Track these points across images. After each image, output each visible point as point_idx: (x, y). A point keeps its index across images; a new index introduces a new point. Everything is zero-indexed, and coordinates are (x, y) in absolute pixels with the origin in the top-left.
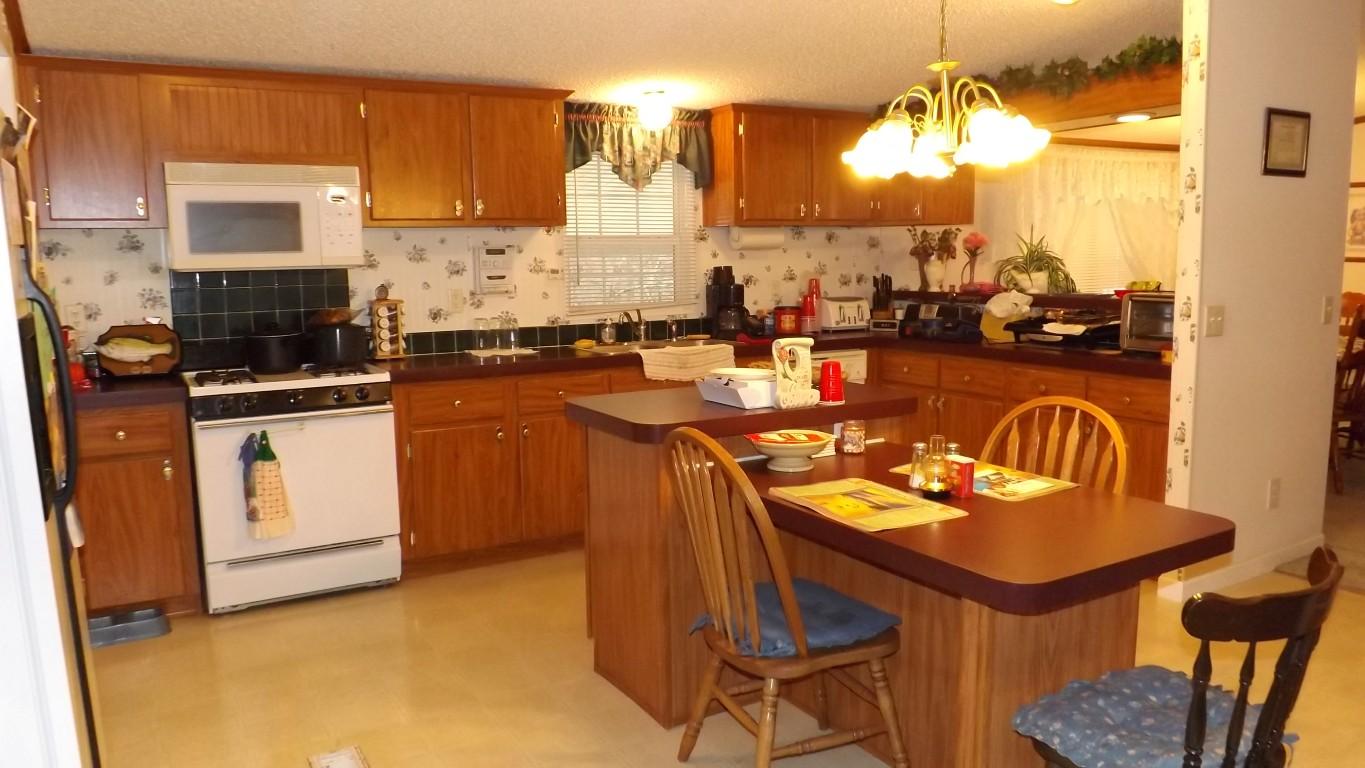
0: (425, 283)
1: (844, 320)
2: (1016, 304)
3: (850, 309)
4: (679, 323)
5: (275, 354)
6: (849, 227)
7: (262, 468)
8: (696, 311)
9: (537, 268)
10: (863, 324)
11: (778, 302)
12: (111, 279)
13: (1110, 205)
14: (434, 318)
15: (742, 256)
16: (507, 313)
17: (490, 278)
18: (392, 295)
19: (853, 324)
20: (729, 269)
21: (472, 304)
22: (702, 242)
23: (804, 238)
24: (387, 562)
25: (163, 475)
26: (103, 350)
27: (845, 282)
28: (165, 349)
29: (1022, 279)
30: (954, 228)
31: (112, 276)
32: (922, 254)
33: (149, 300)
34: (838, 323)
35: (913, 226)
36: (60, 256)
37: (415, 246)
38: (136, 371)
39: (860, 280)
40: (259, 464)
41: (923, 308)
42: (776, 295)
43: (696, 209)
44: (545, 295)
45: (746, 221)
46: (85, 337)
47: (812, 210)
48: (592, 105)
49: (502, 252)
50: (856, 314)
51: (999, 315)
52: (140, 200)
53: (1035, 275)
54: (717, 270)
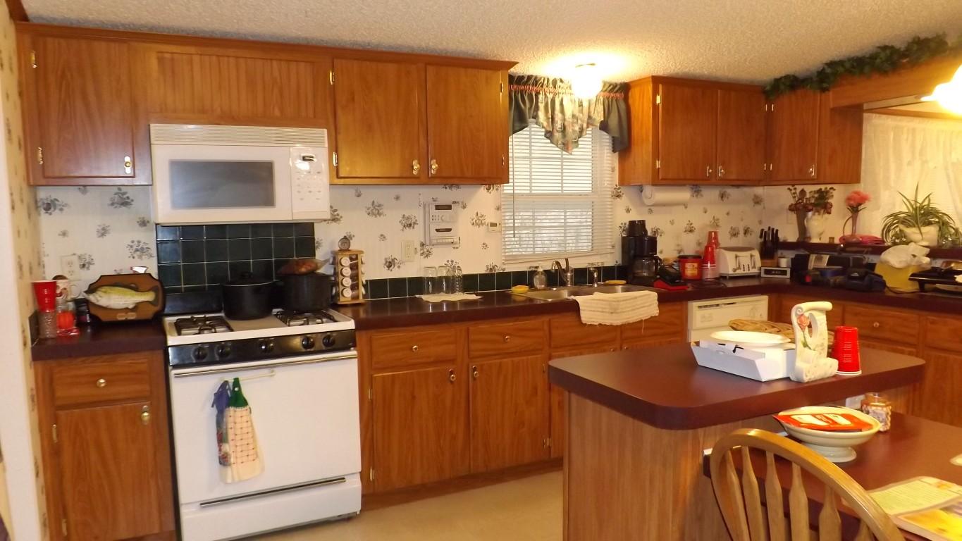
0: (382, 235)
1: (739, 268)
2: (914, 256)
3: (745, 257)
4: (598, 269)
5: (249, 302)
6: (738, 186)
7: (233, 413)
8: (612, 259)
9: (478, 222)
10: (755, 271)
11: (680, 252)
12: (103, 232)
13: (946, 169)
14: (389, 267)
15: (651, 211)
16: (452, 261)
17: (438, 230)
18: (354, 246)
19: (746, 271)
20: (642, 223)
21: (422, 254)
22: (618, 199)
23: (702, 196)
24: (349, 497)
25: (140, 418)
26: (92, 298)
27: (734, 234)
28: (149, 297)
29: (911, 232)
30: (829, 186)
31: (103, 229)
32: (801, 209)
33: (137, 250)
34: (735, 270)
35: (793, 185)
36: (57, 211)
37: (373, 202)
38: (121, 317)
39: (746, 232)
40: (231, 411)
41: (813, 257)
42: (678, 245)
43: (613, 170)
44: (485, 246)
45: (660, 181)
46: (75, 286)
47: (716, 172)
48: (529, 77)
49: (449, 207)
50: (750, 263)
51: (897, 265)
52: (127, 159)
53: (925, 229)
54: (632, 223)
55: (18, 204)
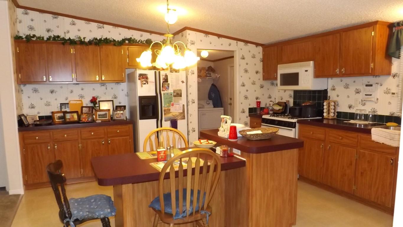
9: (387, 92)
12: (285, 91)
16: (374, 109)
17: (366, 95)
21: (362, 104)
28: (281, 108)
33: (290, 96)
37: (346, 83)
44: (390, 103)
49: (371, 85)
52: (275, 74)
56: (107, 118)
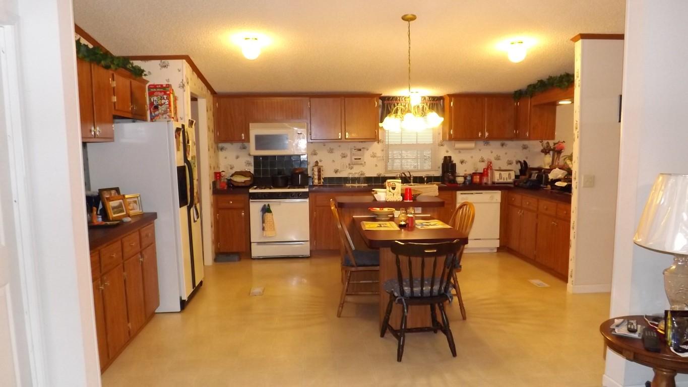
0: (333, 160)
1: (502, 179)
3: (505, 175)
5: (280, 182)
7: (268, 215)
8: (438, 173)
9: (374, 156)
10: (509, 181)
11: (474, 171)
12: (237, 157)
14: (336, 172)
15: (459, 152)
16: (362, 171)
18: (320, 164)
19: (505, 181)
20: (451, 158)
21: (349, 168)
22: (442, 147)
23: (489, 145)
24: (305, 249)
25: (241, 215)
26: (232, 178)
28: (248, 179)
32: (545, 152)
33: (247, 164)
34: (498, 180)
36: (224, 150)
37: (330, 148)
38: (240, 185)
40: (267, 213)
41: (534, 174)
42: (475, 168)
43: (439, 134)
44: (376, 165)
45: (454, 139)
46: (227, 174)
47: (484, 135)
48: (393, 97)
49: (360, 150)
50: (508, 177)
52: (243, 134)
54: (445, 157)
55: (211, 149)
56: (124, 212)
